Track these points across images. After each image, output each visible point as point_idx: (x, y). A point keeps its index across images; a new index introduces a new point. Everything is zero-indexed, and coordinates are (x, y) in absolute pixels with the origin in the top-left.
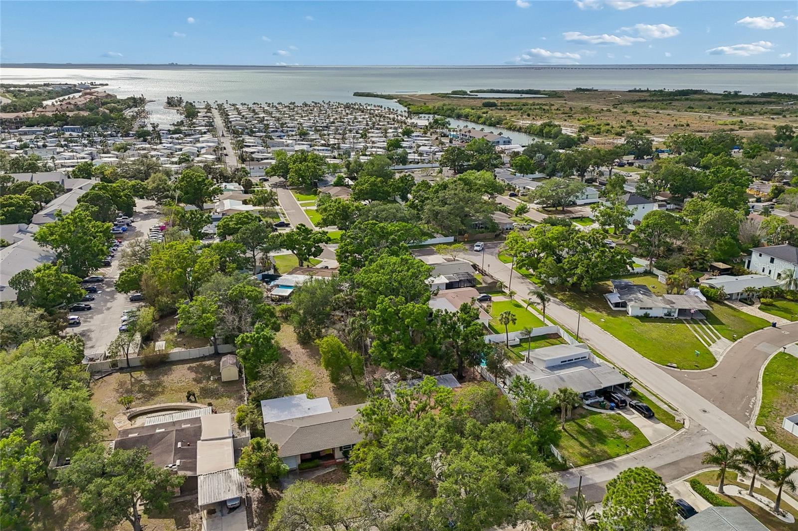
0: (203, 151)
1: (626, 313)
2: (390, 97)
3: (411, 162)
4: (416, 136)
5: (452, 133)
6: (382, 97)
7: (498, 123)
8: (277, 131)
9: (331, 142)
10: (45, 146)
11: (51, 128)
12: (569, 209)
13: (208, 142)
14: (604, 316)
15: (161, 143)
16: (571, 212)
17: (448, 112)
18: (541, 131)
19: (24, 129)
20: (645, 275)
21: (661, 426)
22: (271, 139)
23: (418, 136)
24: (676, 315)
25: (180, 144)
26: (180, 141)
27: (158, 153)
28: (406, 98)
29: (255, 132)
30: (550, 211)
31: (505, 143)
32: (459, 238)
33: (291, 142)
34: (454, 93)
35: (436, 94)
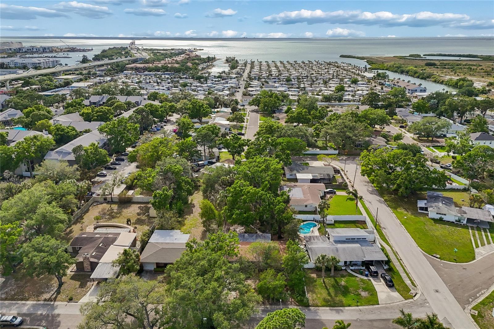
0: (226, 89)
1: (427, 215)
2: (362, 58)
3: (345, 101)
4: (362, 84)
5: (387, 83)
6: (358, 58)
7: (428, 77)
8: (275, 79)
9: (302, 86)
10: (150, 82)
11: (159, 73)
12: (438, 140)
13: (232, 84)
14: (408, 215)
15: (207, 83)
16: (438, 142)
17: (395, 69)
18: (457, 84)
19: (146, 73)
20: (463, 191)
21: (396, 294)
22: (268, 83)
23: (363, 84)
24: (465, 222)
25: (216, 84)
26: (217, 82)
27: (202, 89)
28: (374, 59)
29: (261, 79)
30: (422, 140)
31: (421, 91)
32: (342, 152)
33: (278, 85)
34: (411, 56)
35: (396, 57)
